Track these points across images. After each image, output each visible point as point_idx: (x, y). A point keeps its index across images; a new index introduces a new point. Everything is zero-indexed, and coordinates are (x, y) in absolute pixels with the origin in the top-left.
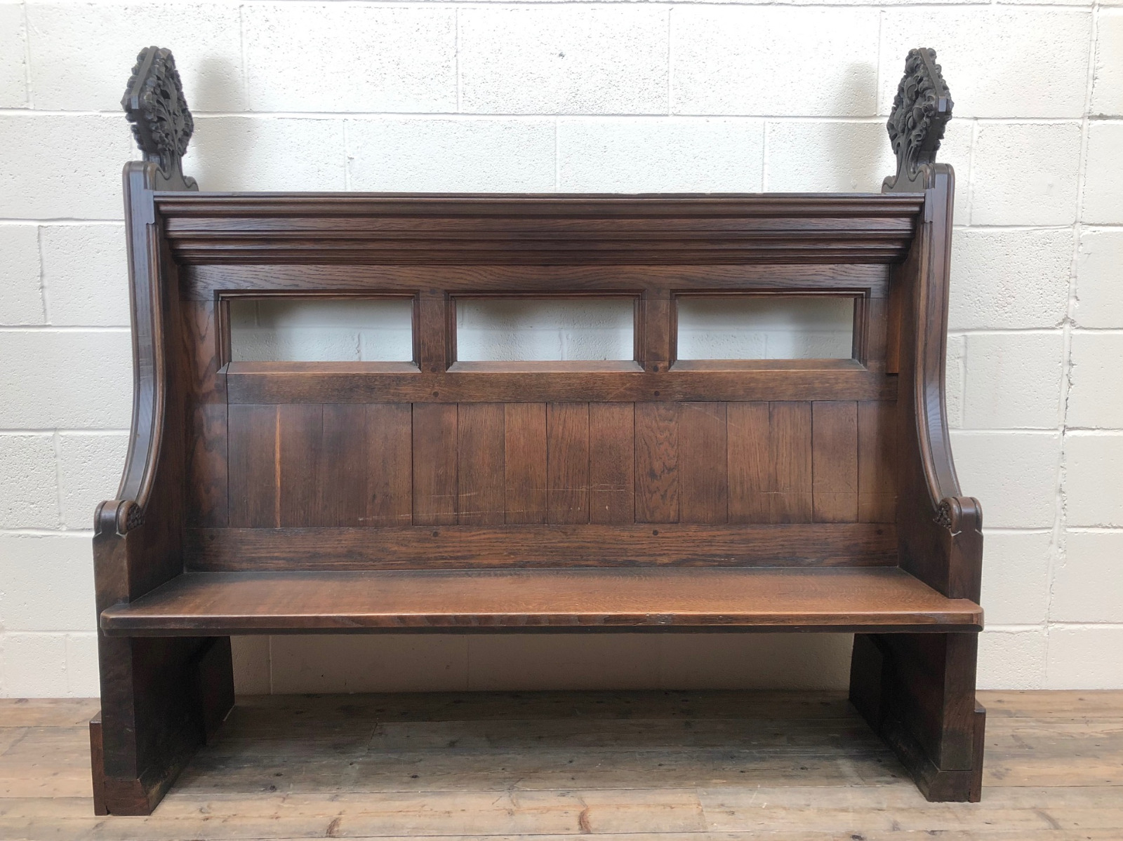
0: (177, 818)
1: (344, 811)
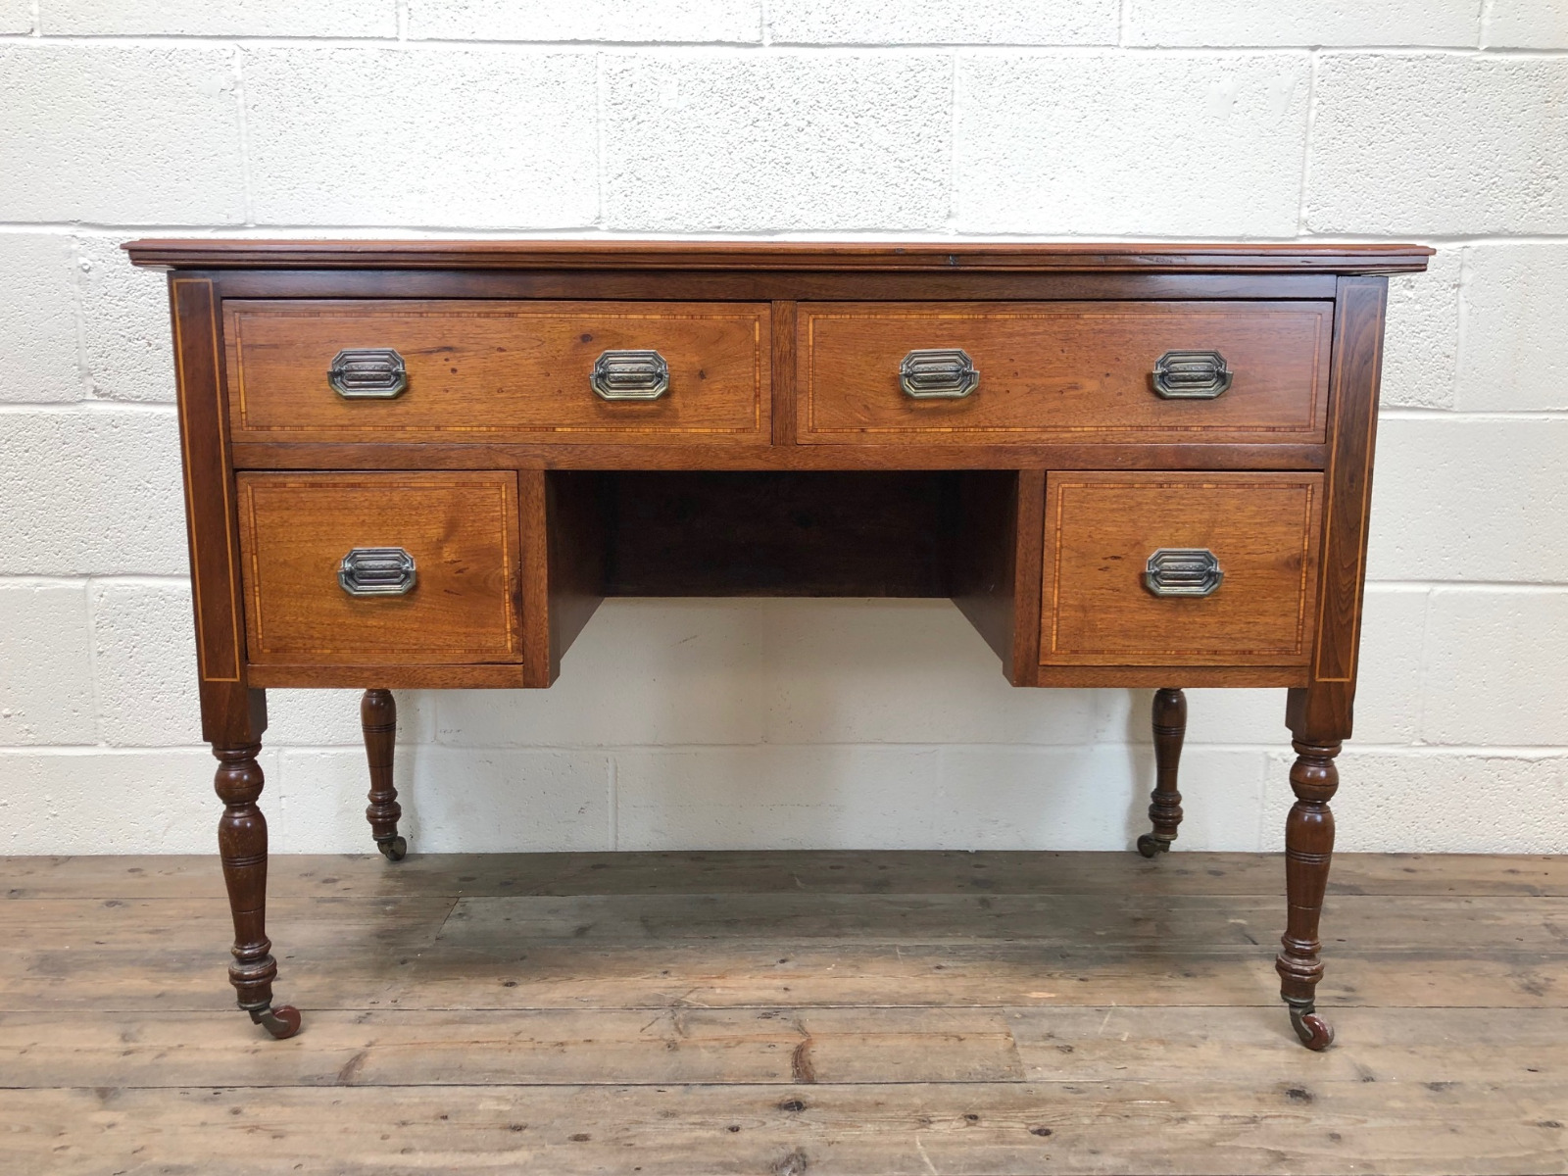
0: (77, 1051)
1: (377, 1040)
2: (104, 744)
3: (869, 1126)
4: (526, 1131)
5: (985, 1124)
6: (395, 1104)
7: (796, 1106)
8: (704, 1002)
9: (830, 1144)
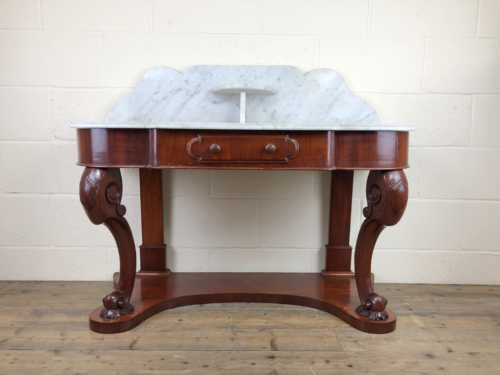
0: (47, 339)
1: (140, 336)
2: (53, 246)
3: (296, 363)
4: (188, 364)
5: (332, 363)
6: (147, 355)
7: (272, 357)
8: (241, 326)
9: (284, 369)
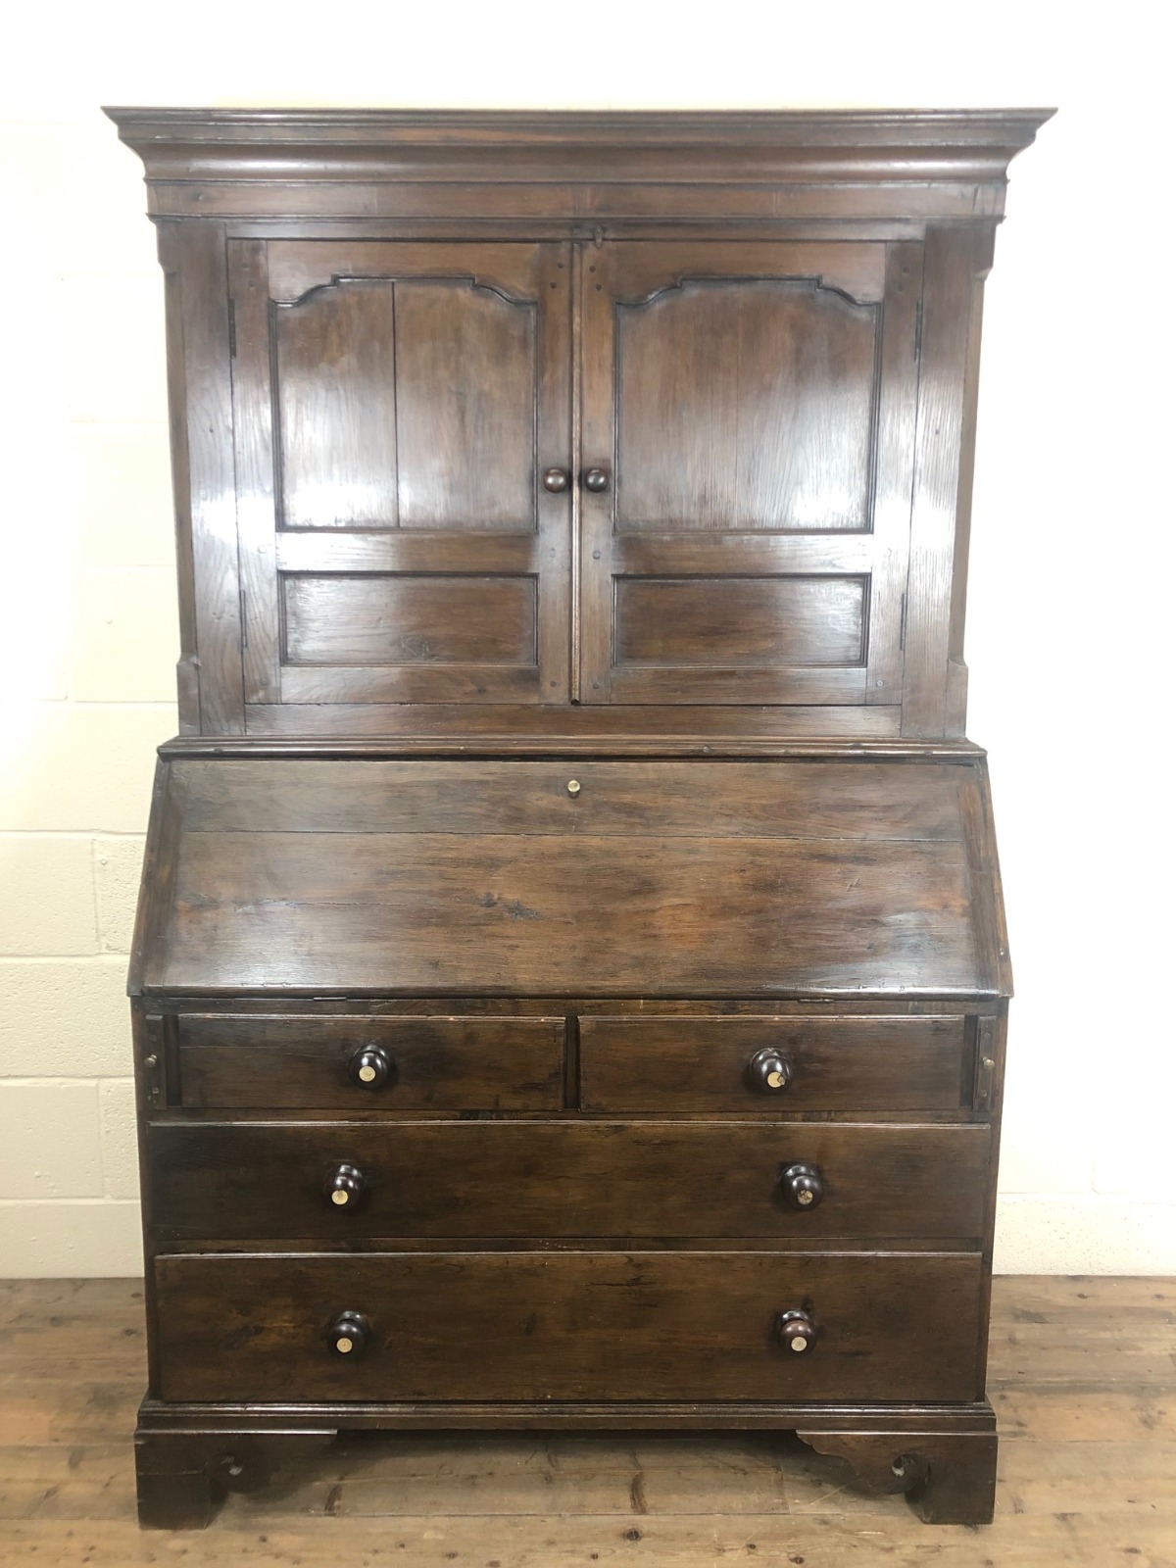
2: (108, 1196)
4: (457, 1559)
5: (760, 1553)
6: (367, 1534)
7: (634, 1535)
